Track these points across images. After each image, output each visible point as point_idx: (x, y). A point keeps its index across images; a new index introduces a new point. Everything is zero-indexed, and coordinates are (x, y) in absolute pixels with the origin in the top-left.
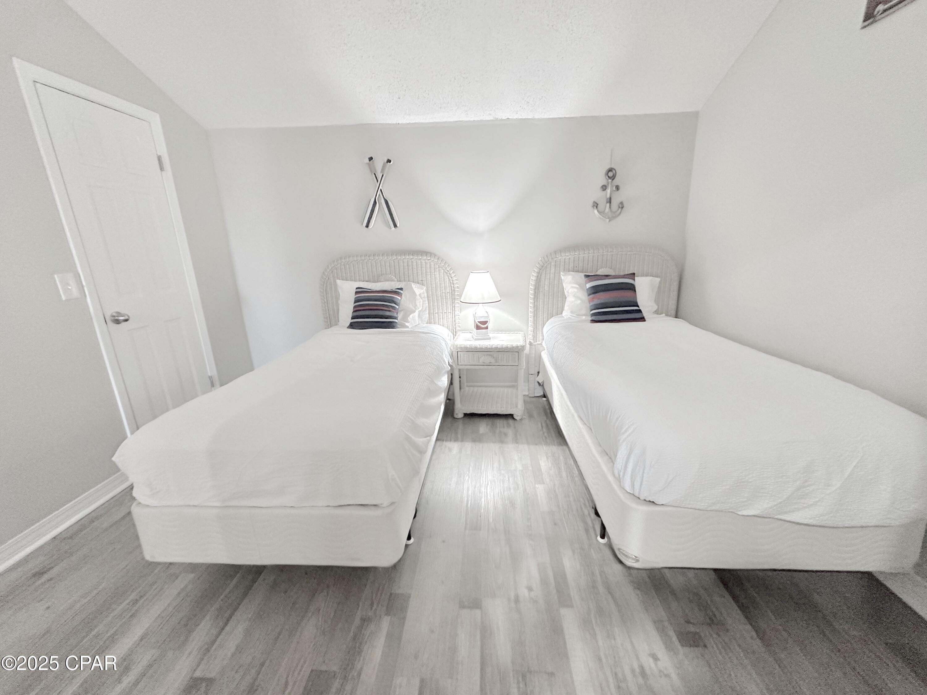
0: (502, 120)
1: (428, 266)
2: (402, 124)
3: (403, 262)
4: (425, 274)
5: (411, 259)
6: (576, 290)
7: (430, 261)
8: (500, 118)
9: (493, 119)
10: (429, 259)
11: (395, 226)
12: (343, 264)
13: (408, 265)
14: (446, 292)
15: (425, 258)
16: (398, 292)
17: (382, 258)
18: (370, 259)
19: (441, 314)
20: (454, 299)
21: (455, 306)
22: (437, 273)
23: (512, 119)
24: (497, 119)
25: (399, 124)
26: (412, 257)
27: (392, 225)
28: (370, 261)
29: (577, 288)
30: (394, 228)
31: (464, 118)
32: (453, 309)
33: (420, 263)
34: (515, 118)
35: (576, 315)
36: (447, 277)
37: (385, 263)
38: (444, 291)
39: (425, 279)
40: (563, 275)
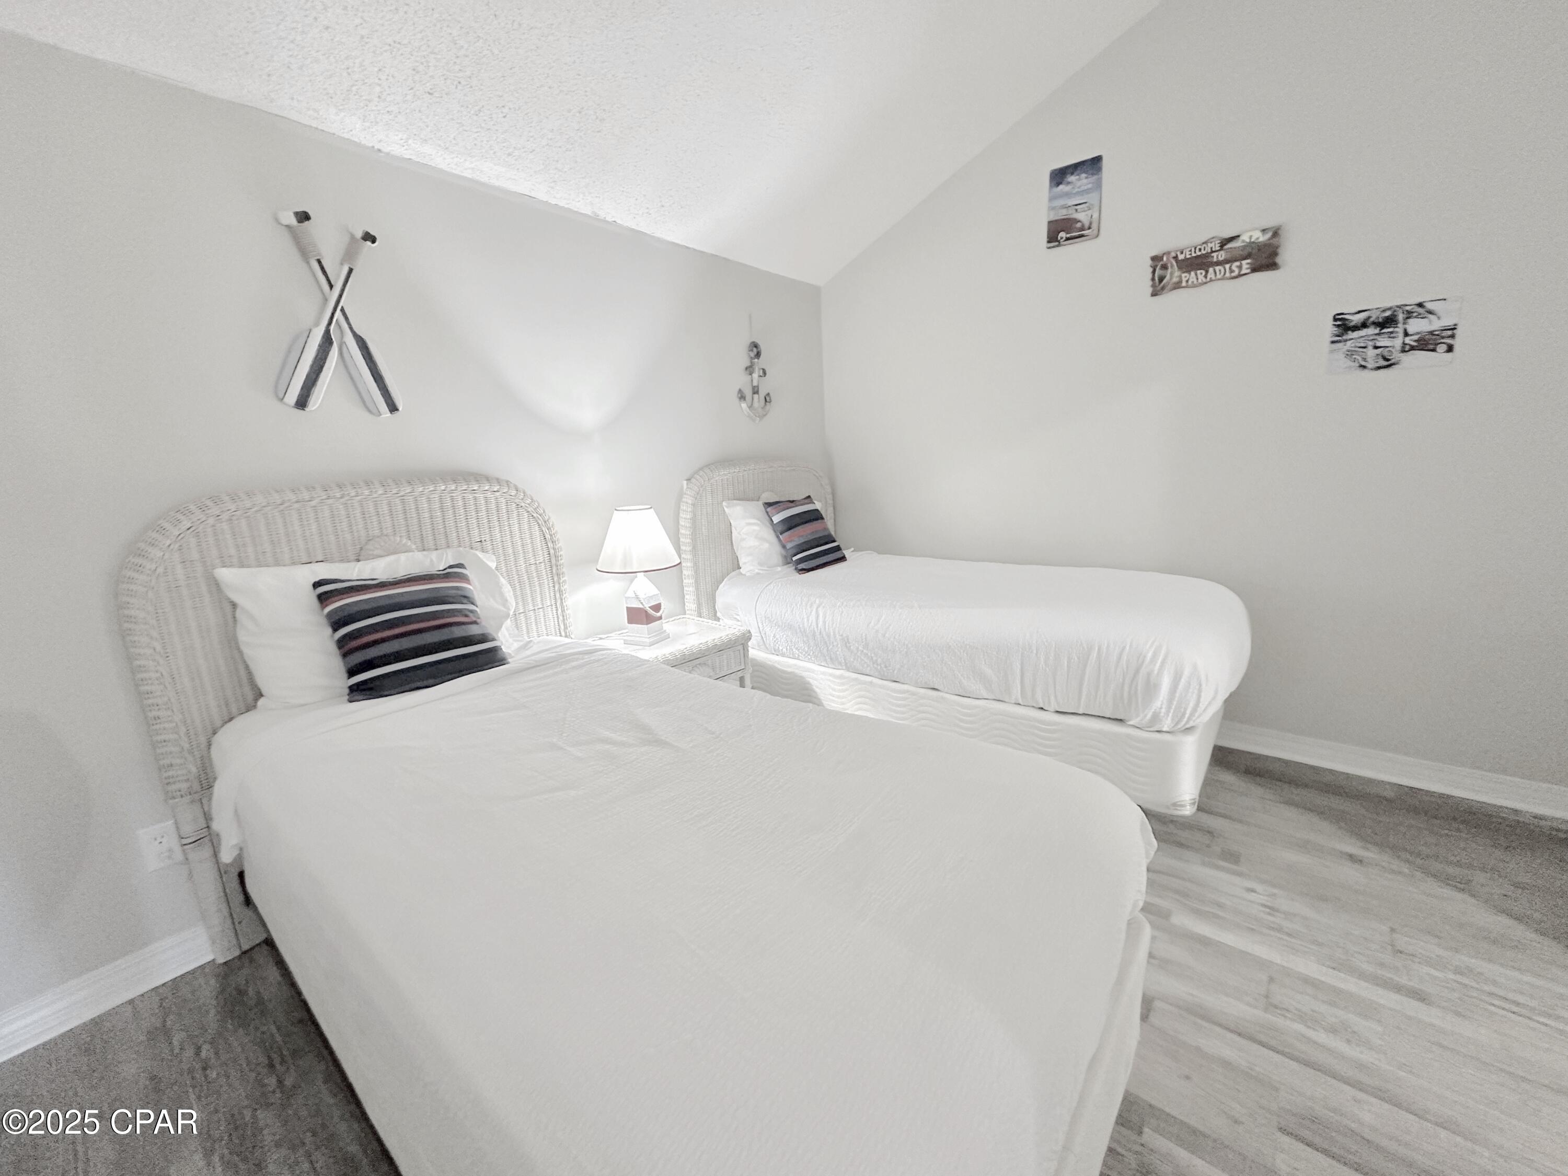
0: (605, 221)
1: (493, 506)
2: (388, 154)
3: (429, 500)
4: (486, 525)
5: (452, 491)
6: (756, 528)
7: (498, 494)
8: (602, 215)
9: (590, 214)
10: (495, 490)
11: (393, 408)
12: (225, 516)
13: (442, 508)
14: (538, 562)
15: (487, 488)
16: (462, 573)
17: (367, 492)
18: (329, 498)
19: (532, 613)
20: (558, 575)
21: (560, 591)
22: (514, 521)
23: (621, 226)
24: (596, 218)
25: (379, 150)
26: (453, 488)
27: (383, 407)
28: (330, 501)
29: (757, 525)
30: (389, 414)
31: (541, 194)
32: (558, 596)
33: (472, 502)
34: (625, 224)
35: (768, 567)
36: (537, 528)
37: (376, 506)
38: (532, 561)
39: (488, 538)
40: (727, 507)
